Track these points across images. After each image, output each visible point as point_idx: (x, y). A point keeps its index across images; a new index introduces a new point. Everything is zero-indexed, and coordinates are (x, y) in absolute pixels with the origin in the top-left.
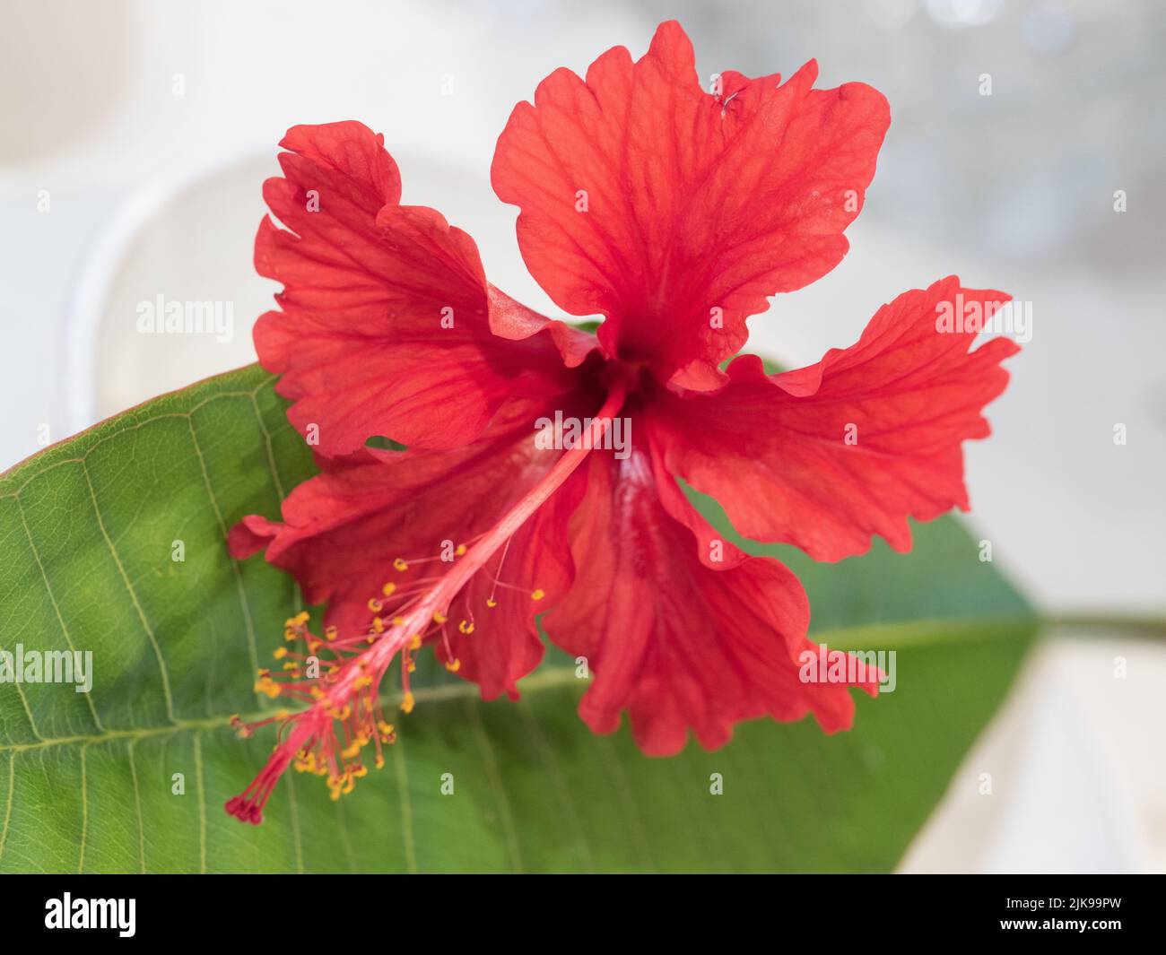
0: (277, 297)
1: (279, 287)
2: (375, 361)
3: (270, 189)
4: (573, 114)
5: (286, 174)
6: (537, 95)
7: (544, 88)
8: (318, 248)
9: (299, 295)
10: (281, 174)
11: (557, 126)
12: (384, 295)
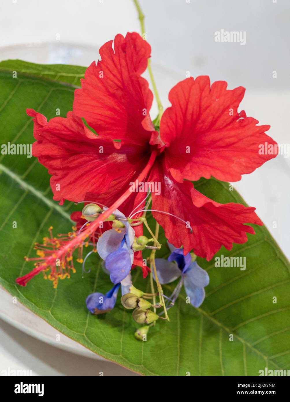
0: (99, 61)
1: (100, 60)
2: (104, 98)
3: (119, 36)
4: (202, 90)
5: (126, 37)
6: (197, 78)
7: (200, 78)
8: (116, 59)
9: (102, 65)
10: (125, 36)
11: (195, 91)
12: (119, 84)
